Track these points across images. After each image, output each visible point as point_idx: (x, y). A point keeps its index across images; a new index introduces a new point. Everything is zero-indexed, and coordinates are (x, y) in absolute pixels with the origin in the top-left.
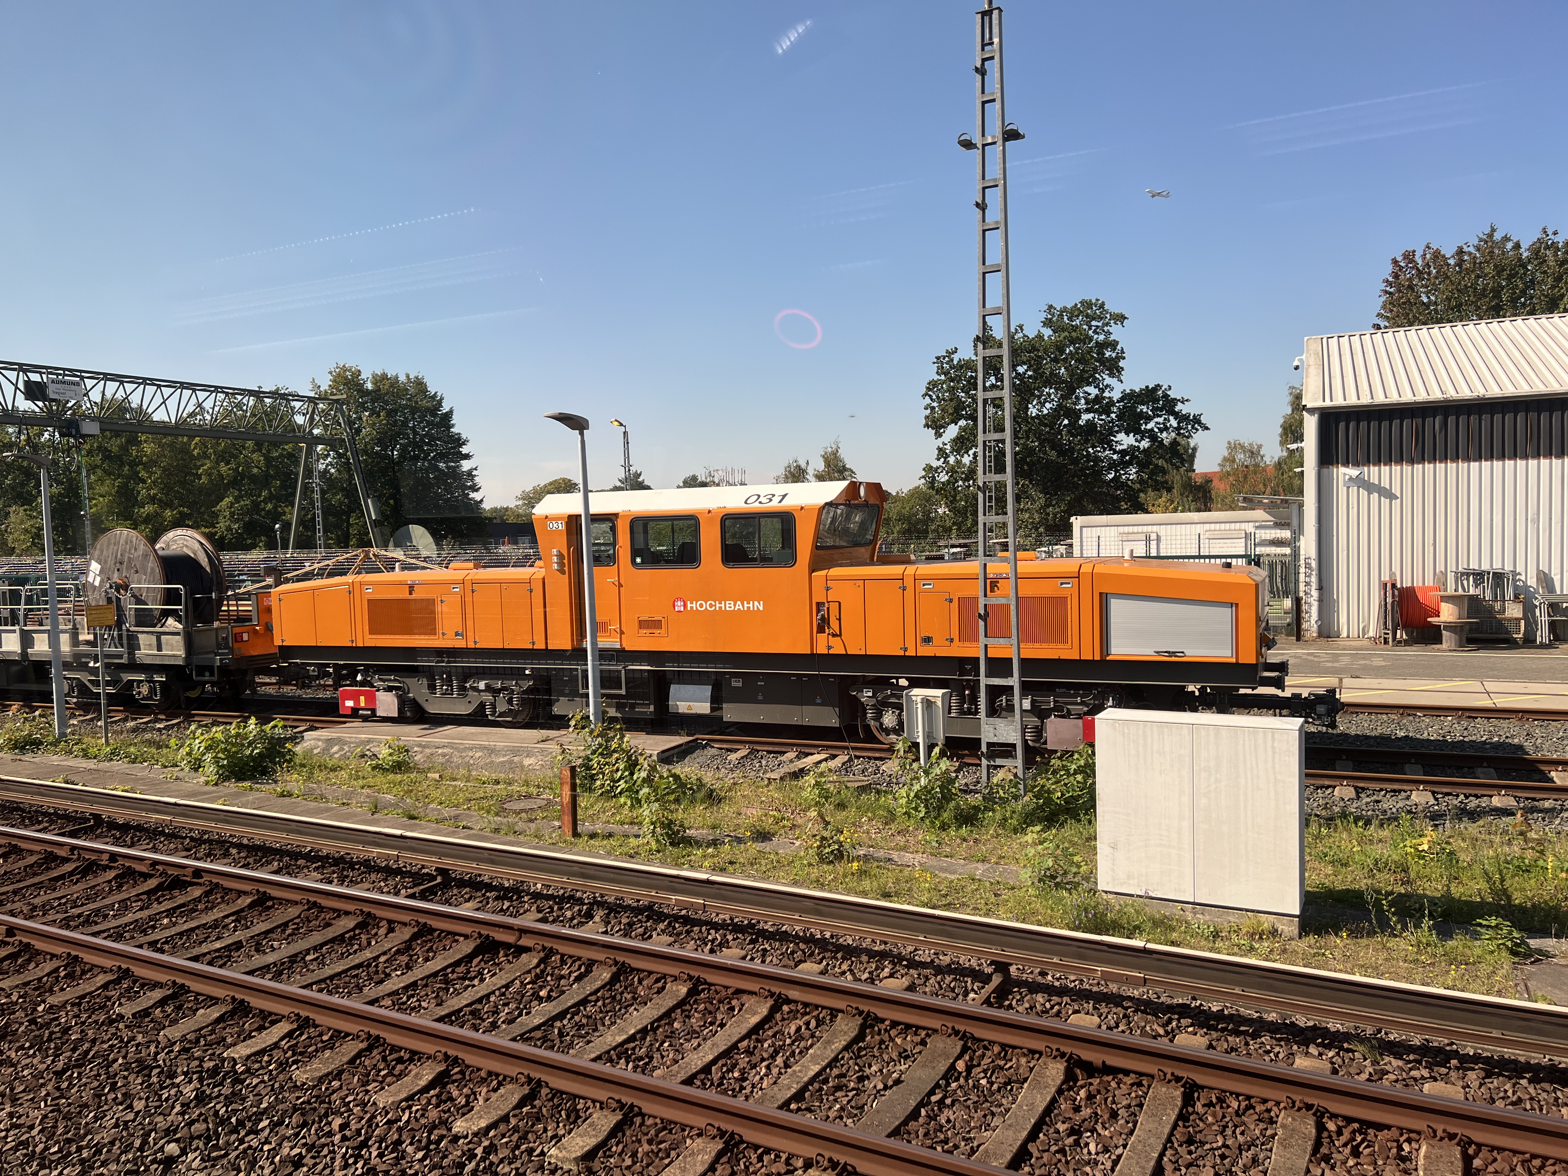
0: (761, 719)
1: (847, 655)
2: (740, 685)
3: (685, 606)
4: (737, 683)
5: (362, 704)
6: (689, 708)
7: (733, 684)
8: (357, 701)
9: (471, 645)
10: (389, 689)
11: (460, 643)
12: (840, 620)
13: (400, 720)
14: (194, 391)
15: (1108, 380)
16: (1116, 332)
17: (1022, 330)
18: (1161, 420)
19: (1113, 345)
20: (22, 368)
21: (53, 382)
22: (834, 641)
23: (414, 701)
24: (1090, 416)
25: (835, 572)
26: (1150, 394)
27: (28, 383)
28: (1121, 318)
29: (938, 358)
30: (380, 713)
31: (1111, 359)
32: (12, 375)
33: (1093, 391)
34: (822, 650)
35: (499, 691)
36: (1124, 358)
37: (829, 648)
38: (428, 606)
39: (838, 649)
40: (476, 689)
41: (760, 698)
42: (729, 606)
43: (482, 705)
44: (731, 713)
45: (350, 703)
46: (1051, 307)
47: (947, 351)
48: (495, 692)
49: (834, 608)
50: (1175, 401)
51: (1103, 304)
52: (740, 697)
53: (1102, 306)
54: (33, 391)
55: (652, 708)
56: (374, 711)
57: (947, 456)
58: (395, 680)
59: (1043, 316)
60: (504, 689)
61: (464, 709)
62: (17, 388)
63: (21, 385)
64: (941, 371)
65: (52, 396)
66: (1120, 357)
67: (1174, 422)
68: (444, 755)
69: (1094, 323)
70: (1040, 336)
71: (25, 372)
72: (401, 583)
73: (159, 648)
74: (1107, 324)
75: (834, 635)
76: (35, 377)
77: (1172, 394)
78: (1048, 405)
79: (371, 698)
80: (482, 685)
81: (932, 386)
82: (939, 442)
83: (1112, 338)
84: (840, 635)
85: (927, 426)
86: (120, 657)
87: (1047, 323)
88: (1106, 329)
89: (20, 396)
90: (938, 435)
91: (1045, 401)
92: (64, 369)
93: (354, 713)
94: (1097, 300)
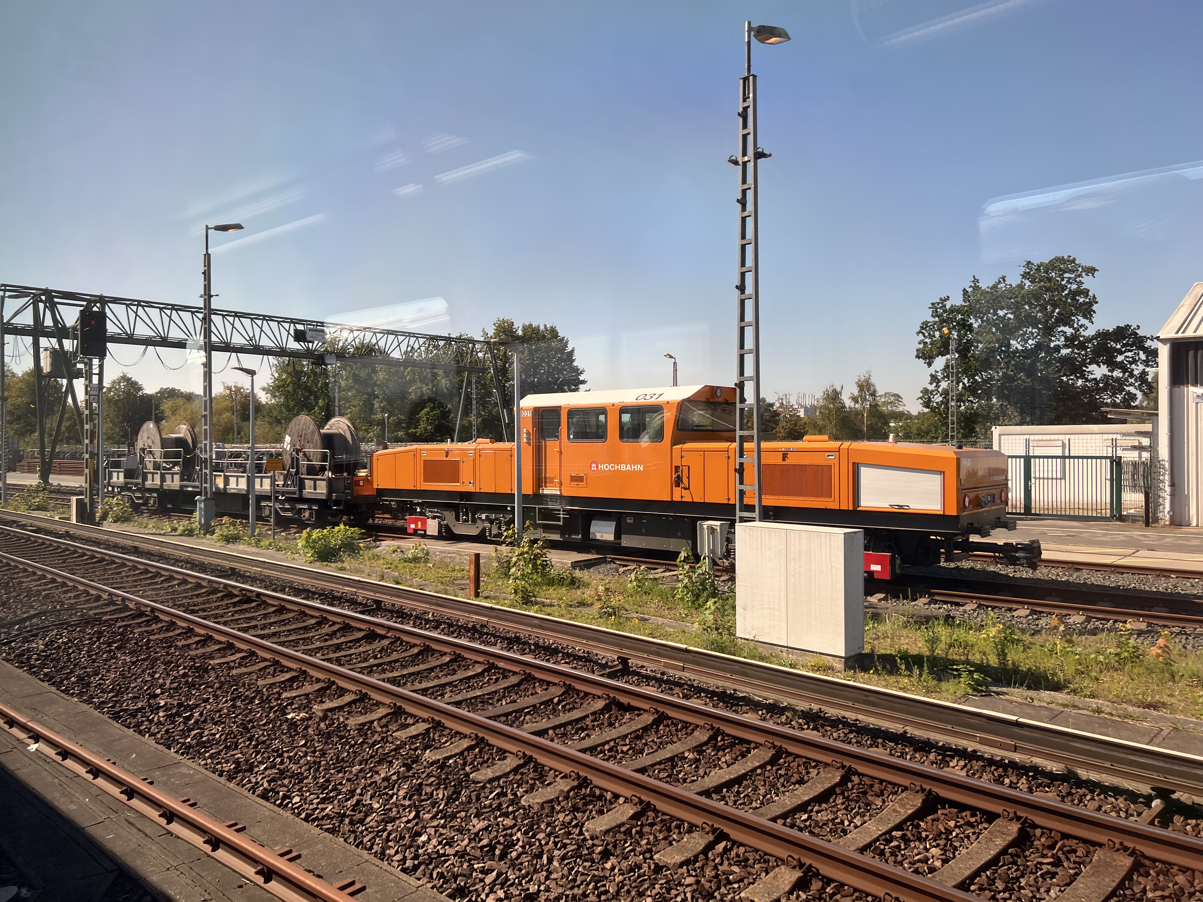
0: (644, 546)
1: (693, 502)
2: (632, 521)
3: (597, 467)
4: (630, 521)
5: (419, 527)
6: (602, 536)
7: (628, 521)
8: (417, 525)
9: (478, 490)
10: (434, 518)
11: (470, 488)
12: (689, 478)
13: (440, 537)
14: (397, 335)
15: (1083, 321)
16: (1088, 282)
17: (1004, 281)
18: (1129, 354)
19: (1086, 293)
20: (293, 321)
21: (310, 330)
22: (685, 493)
23: (447, 526)
24: (1068, 351)
25: (689, 445)
26: (1121, 333)
27: (296, 331)
28: (1091, 271)
29: (933, 304)
30: (428, 533)
31: (1085, 303)
32: (286, 325)
33: (1069, 331)
34: (677, 498)
35: (494, 520)
36: (1097, 302)
37: (682, 497)
38: (455, 465)
39: (687, 499)
40: (480, 519)
41: (644, 531)
42: (623, 467)
43: (484, 530)
44: (627, 541)
45: (413, 526)
46: (1029, 263)
47: (941, 299)
48: (491, 522)
49: (685, 469)
50: (1143, 339)
51: (1074, 259)
52: (634, 530)
53: (1074, 261)
54: (300, 336)
55: (580, 536)
56: (425, 531)
57: (939, 381)
58: (437, 512)
59: (1022, 270)
60: (496, 519)
61: (473, 531)
62: (289, 333)
63: (292, 332)
64: (935, 314)
65: (309, 339)
66: (1094, 301)
67: (1143, 356)
68: (451, 558)
69: (1066, 275)
70: (1021, 286)
71: (294, 323)
72: (442, 450)
73: (315, 489)
74: (1079, 276)
75: (685, 489)
76: (300, 327)
77: (1141, 333)
78: (1030, 342)
79: (424, 523)
80: (483, 516)
81: (925, 326)
82: (932, 370)
83: (1084, 286)
84: (689, 489)
85: (918, 357)
86: (295, 493)
87: (1025, 275)
88: (1078, 280)
89: (291, 339)
90: (930, 365)
91: (1029, 338)
92: (317, 322)
93: (415, 533)
94: (1069, 257)
